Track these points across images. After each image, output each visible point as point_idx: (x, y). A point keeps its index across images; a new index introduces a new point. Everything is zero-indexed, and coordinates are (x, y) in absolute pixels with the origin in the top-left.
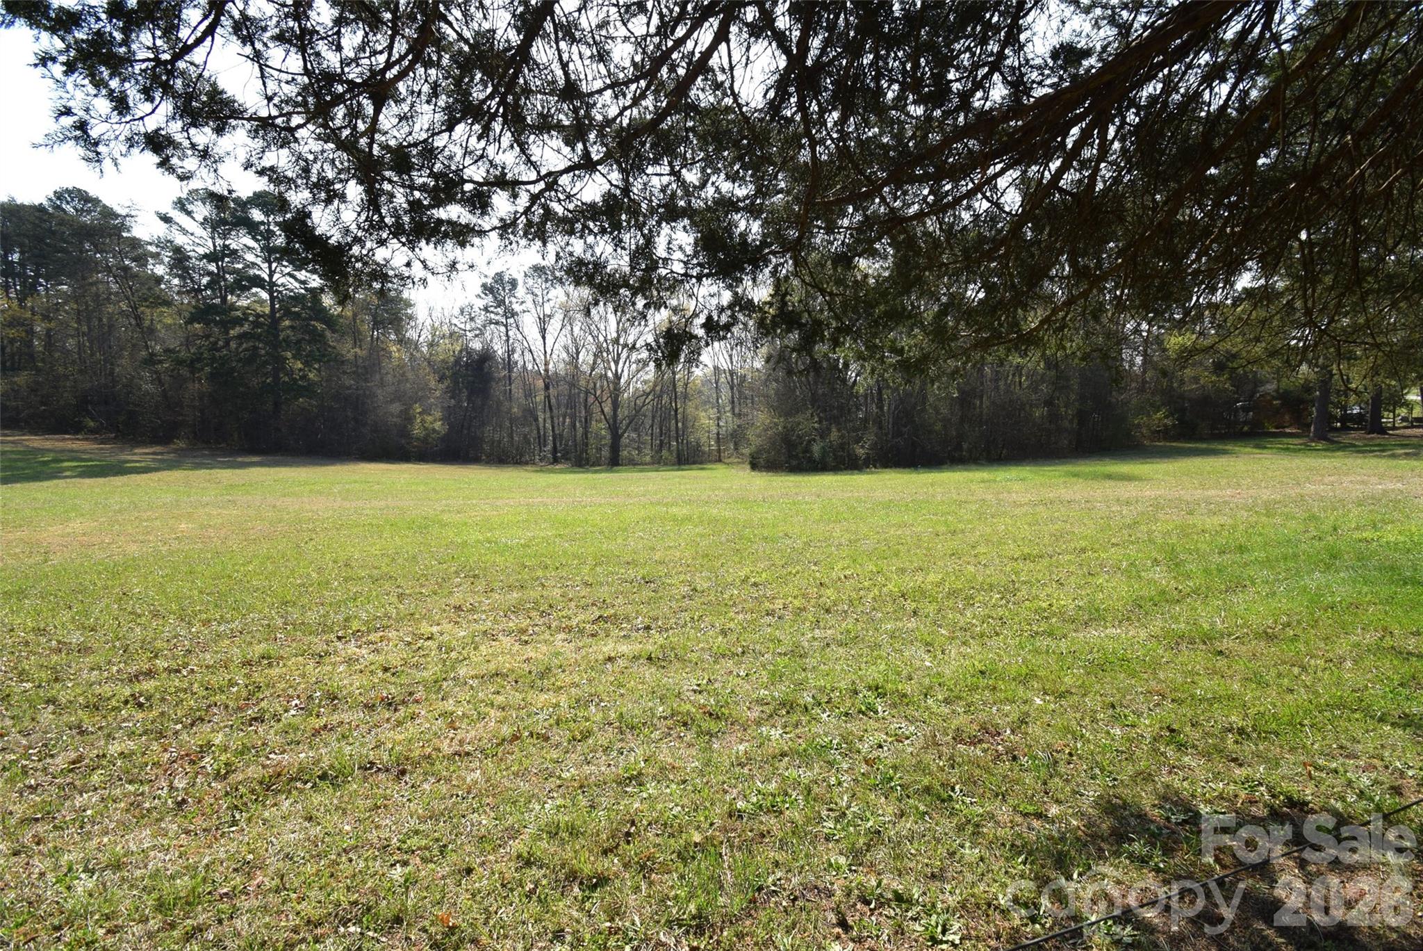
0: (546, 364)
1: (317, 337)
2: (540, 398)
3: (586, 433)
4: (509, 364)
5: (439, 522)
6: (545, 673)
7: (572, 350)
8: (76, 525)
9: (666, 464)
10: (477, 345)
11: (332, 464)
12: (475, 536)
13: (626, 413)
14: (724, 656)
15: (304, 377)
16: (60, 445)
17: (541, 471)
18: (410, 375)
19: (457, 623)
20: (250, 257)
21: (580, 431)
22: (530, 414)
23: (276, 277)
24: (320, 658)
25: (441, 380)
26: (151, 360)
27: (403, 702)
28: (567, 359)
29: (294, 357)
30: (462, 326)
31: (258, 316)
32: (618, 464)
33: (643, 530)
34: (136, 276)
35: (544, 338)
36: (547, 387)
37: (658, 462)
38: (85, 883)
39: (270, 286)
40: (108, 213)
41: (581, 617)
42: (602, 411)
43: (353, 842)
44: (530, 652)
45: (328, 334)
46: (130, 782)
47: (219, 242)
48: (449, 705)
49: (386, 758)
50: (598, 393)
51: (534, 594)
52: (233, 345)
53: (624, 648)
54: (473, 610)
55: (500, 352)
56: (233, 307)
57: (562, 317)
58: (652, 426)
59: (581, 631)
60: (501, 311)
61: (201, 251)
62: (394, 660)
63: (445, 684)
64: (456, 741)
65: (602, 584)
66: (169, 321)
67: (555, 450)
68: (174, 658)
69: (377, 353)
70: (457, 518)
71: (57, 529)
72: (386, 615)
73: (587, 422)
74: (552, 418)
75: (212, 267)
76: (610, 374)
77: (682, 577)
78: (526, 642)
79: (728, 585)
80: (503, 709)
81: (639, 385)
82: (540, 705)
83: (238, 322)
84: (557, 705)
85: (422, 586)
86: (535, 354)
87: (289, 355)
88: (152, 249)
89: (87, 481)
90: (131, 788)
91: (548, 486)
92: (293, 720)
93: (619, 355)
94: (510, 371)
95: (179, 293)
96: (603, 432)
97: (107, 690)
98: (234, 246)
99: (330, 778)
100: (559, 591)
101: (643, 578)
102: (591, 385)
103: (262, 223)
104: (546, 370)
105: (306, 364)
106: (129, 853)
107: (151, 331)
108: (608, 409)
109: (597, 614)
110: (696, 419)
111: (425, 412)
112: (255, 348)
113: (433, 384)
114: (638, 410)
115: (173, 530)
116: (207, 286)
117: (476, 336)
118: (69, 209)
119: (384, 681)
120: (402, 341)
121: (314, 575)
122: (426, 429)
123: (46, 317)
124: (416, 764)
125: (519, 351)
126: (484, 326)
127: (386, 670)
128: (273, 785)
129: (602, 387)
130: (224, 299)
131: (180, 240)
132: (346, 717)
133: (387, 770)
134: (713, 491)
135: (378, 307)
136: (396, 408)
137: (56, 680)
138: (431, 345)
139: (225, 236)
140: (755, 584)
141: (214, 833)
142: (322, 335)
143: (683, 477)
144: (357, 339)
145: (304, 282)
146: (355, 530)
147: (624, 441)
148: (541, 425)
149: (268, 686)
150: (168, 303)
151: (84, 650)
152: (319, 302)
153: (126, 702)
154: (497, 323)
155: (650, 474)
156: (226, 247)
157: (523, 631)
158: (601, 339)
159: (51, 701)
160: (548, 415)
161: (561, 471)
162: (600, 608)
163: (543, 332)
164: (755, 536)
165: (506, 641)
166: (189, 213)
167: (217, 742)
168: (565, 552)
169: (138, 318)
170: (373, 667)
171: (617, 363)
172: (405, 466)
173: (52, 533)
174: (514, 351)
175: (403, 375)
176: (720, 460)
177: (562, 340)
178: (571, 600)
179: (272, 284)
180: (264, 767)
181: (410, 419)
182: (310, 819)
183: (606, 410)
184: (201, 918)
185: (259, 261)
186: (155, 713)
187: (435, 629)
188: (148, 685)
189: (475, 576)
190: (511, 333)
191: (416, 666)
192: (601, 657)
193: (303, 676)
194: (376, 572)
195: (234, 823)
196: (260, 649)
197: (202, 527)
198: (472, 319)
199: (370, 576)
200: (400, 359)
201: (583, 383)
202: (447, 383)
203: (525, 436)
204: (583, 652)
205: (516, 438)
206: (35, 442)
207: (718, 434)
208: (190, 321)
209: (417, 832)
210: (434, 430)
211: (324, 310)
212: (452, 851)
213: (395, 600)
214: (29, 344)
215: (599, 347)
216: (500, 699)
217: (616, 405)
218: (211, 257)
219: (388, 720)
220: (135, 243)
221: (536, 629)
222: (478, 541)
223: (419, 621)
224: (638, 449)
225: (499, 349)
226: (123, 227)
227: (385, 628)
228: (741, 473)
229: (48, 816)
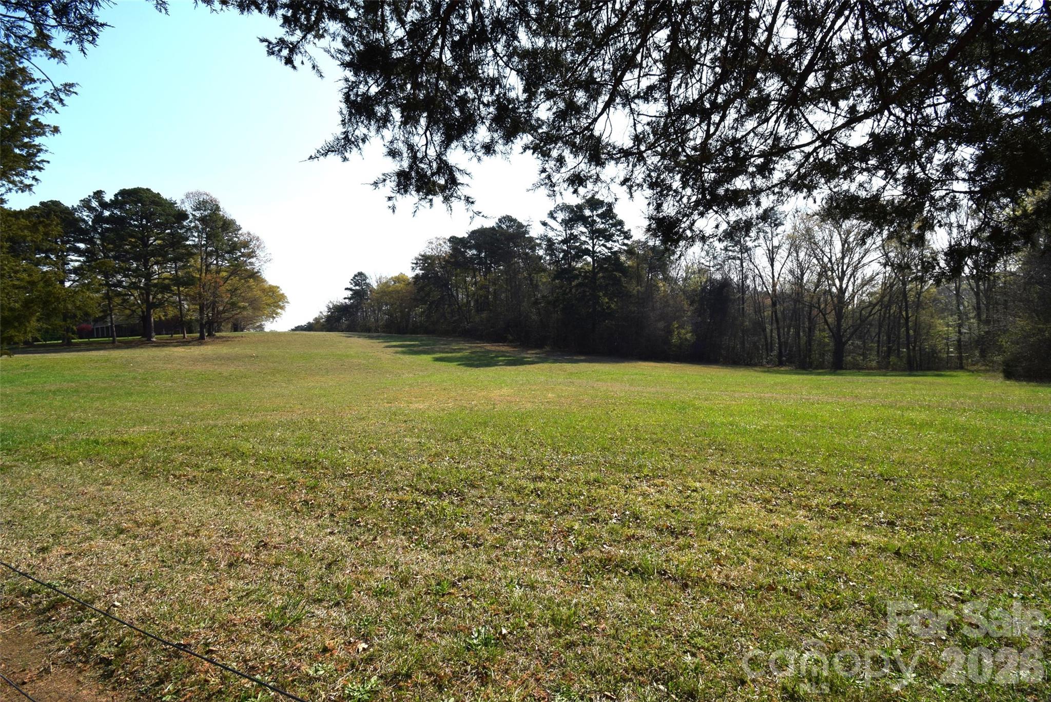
0: (774, 285)
1: (617, 282)
2: (768, 313)
3: (809, 342)
4: (743, 288)
5: (693, 405)
6: (792, 541)
7: (798, 272)
8: (505, 391)
9: (894, 370)
10: (718, 276)
11: (623, 362)
12: (720, 420)
13: (850, 322)
14: (989, 571)
15: (609, 307)
16: (498, 348)
17: (768, 371)
18: (671, 302)
19: (713, 483)
20: (583, 238)
21: (804, 339)
22: (759, 326)
23: (596, 247)
24: (627, 488)
25: (692, 303)
26: (536, 303)
27: (681, 533)
28: (793, 280)
29: (604, 295)
30: (707, 264)
31: (586, 272)
32: (841, 368)
33: (877, 430)
34: (531, 257)
35: (772, 265)
36: (774, 304)
37: (886, 367)
38: (518, 592)
39: (592, 253)
40: (520, 226)
41: (821, 500)
42: (826, 322)
43: (657, 623)
44: (775, 519)
45: (623, 279)
46: (536, 539)
47: (569, 232)
48: (714, 545)
49: (674, 571)
50: (822, 306)
51: (774, 472)
52: (573, 290)
53: (868, 537)
54: (724, 476)
55: (735, 280)
56: (574, 269)
57: (788, 247)
58: (879, 334)
59: (821, 513)
60: (737, 249)
61: (560, 239)
62: (673, 500)
63: (710, 529)
64: (722, 575)
65: (837, 474)
66: (544, 280)
67: (780, 355)
68: (552, 471)
69: (652, 287)
70: (706, 404)
71: (497, 392)
72: (664, 467)
73: (811, 330)
74: (778, 329)
75: (565, 247)
76: (834, 290)
77: (927, 481)
78: (771, 510)
79: (987, 498)
80: (758, 561)
81: (865, 297)
82: (789, 567)
83: (576, 277)
84: (805, 572)
85: (685, 451)
86: (765, 279)
87: (601, 294)
88: (538, 241)
89: (509, 368)
90: (537, 543)
91: (776, 384)
92: (615, 526)
93: (844, 273)
94: (744, 293)
95: (549, 264)
96: (827, 340)
97: (523, 483)
98: (575, 233)
99: (639, 572)
100: (796, 474)
101: (881, 475)
102: (815, 300)
103: (590, 217)
104: (774, 290)
105: (611, 299)
106: (537, 581)
107: (537, 286)
108: (831, 319)
109: (836, 500)
110: (930, 326)
111: (681, 326)
112: (584, 291)
113: (686, 307)
114: (863, 320)
115: (546, 397)
116: (562, 259)
117: (718, 269)
118: (504, 226)
119: (666, 514)
120: (667, 279)
121: (618, 433)
122: (681, 338)
123: (494, 284)
124: (696, 583)
125: (750, 276)
126: (724, 262)
127: (668, 507)
128: (607, 565)
129: (826, 301)
130: (570, 264)
131: (551, 234)
132: (646, 533)
133: (676, 580)
134: (958, 398)
135: (652, 258)
136: (661, 325)
137: (502, 472)
138: (685, 280)
139: (571, 229)
140: (1024, 502)
141: (578, 586)
142: (619, 280)
143: (916, 383)
144: (639, 279)
145: (610, 249)
146: (639, 406)
147: (849, 346)
148: (769, 335)
149: (600, 500)
150: (545, 270)
151: (513, 459)
152: (618, 258)
153: (532, 492)
154: (734, 258)
155: (877, 378)
156: (572, 234)
157: (768, 501)
158: (826, 260)
159: (501, 484)
160: (775, 326)
161: (786, 373)
162: (837, 496)
163: (772, 261)
164: (1019, 450)
165: (755, 507)
166: (555, 219)
167: (576, 528)
168: (797, 441)
169: (531, 280)
170: (659, 503)
171: (841, 280)
172: (666, 365)
173: (495, 394)
174: (746, 277)
175: (667, 302)
176: (961, 367)
177: (789, 265)
178: (808, 483)
179: (594, 252)
180: (601, 552)
181: (670, 332)
182: (629, 596)
183: (830, 320)
184: (575, 637)
185: (587, 240)
186: (545, 502)
187: (698, 485)
188: (541, 485)
189: (723, 450)
190: (744, 264)
191: (687, 509)
192: (845, 541)
193: (618, 498)
194: (654, 436)
195: (587, 583)
196: (593, 475)
197: (559, 396)
198: (715, 258)
199: (651, 439)
200: (665, 291)
201: (807, 299)
202: (696, 305)
203: (755, 343)
204: (826, 531)
205: (747, 345)
206: (489, 347)
207: (959, 341)
208: (553, 280)
209: (700, 635)
210: (686, 339)
211: (621, 264)
212: (728, 660)
213: (668, 458)
214: (488, 298)
215: (824, 266)
216: (754, 552)
217: (839, 316)
218: (564, 242)
219: (673, 543)
220: (531, 239)
221: (778, 501)
222: (722, 423)
223: (686, 476)
224: (864, 355)
225: (735, 277)
226: (527, 232)
227: (664, 477)
228: (991, 382)
229: (502, 547)
